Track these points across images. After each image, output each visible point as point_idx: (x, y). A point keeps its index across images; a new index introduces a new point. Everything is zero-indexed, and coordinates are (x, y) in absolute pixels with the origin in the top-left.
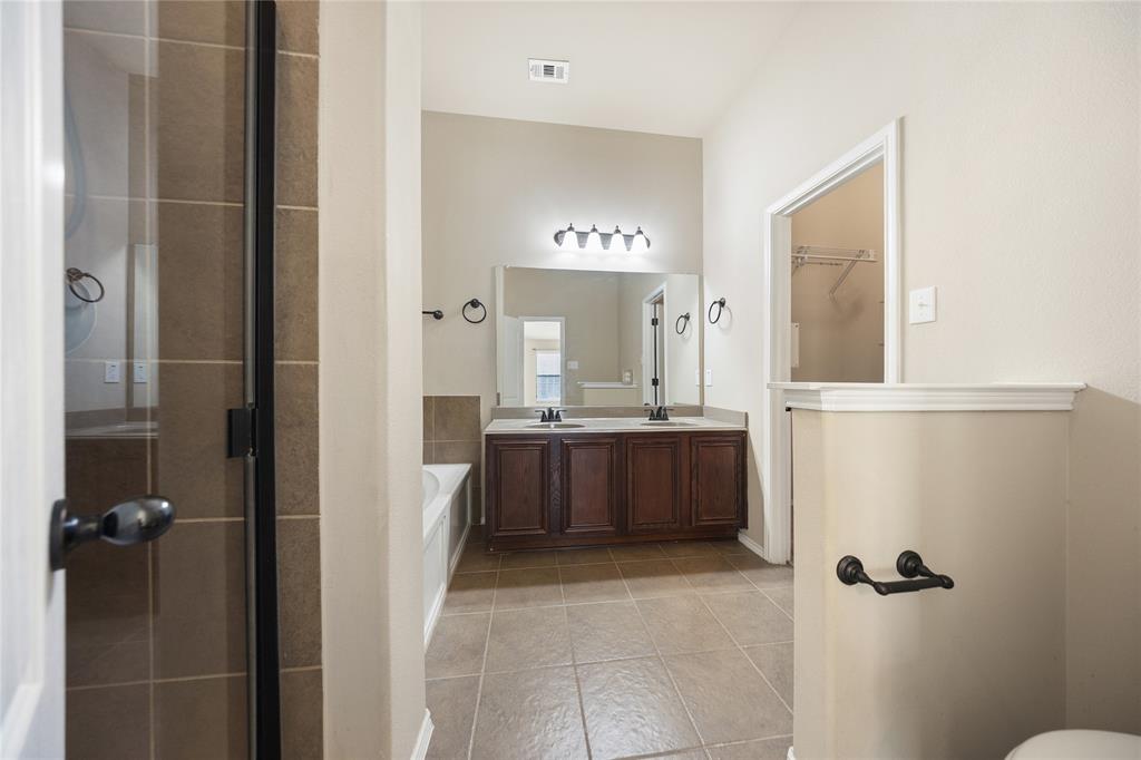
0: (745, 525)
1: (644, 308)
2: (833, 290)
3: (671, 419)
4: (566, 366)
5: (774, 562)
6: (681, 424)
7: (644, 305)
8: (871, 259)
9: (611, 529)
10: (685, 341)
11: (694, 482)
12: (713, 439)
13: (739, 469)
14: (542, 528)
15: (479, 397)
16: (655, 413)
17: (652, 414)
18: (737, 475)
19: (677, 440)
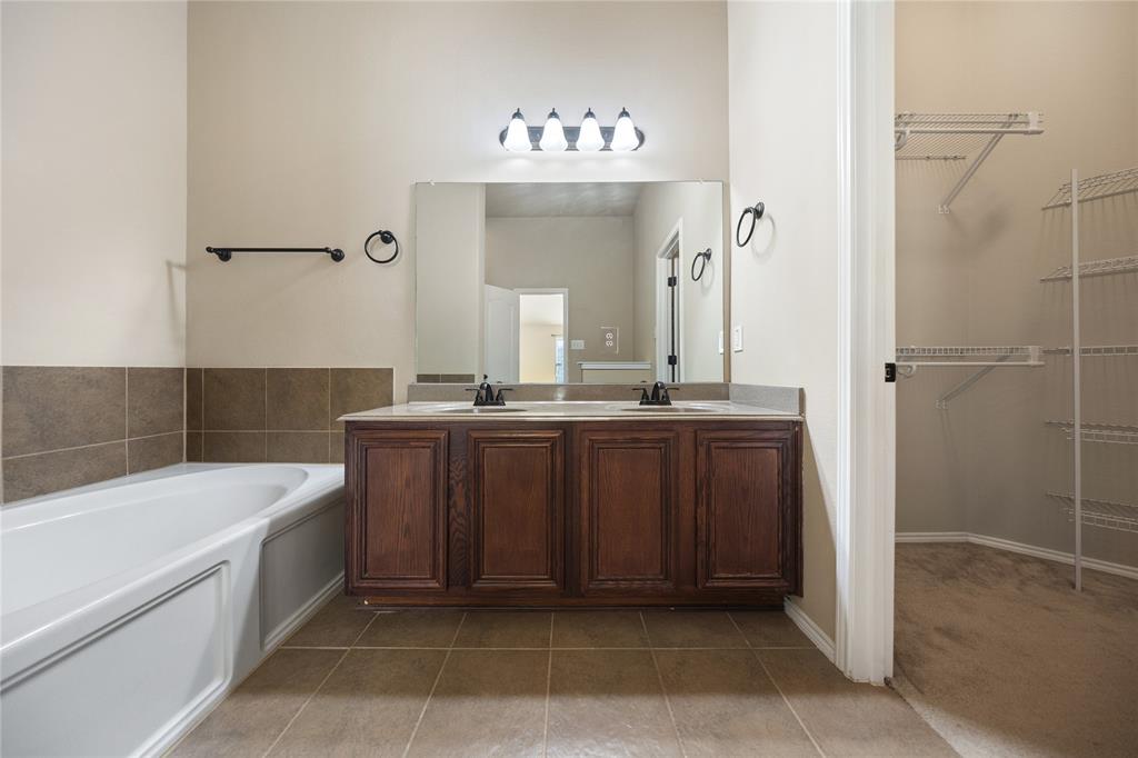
0: (796, 589)
1: (658, 263)
2: (948, 201)
3: (675, 404)
4: (570, 346)
5: (857, 677)
6: (686, 410)
7: (658, 259)
8: (1031, 128)
9: (551, 585)
10: (705, 291)
11: (702, 510)
12: (737, 434)
13: (789, 489)
14: (434, 577)
15: (392, 370)
16: (650, 394)
17: (645, 395)
18: (783, 499)
19: (671, 435)
